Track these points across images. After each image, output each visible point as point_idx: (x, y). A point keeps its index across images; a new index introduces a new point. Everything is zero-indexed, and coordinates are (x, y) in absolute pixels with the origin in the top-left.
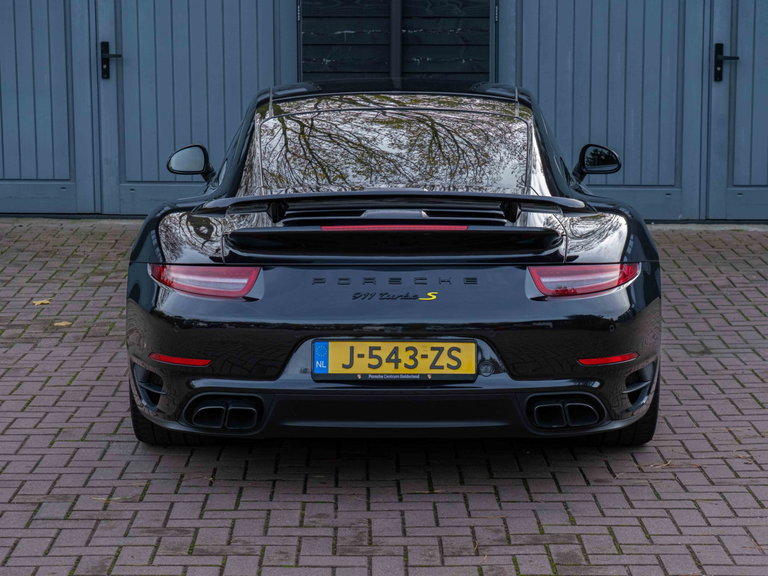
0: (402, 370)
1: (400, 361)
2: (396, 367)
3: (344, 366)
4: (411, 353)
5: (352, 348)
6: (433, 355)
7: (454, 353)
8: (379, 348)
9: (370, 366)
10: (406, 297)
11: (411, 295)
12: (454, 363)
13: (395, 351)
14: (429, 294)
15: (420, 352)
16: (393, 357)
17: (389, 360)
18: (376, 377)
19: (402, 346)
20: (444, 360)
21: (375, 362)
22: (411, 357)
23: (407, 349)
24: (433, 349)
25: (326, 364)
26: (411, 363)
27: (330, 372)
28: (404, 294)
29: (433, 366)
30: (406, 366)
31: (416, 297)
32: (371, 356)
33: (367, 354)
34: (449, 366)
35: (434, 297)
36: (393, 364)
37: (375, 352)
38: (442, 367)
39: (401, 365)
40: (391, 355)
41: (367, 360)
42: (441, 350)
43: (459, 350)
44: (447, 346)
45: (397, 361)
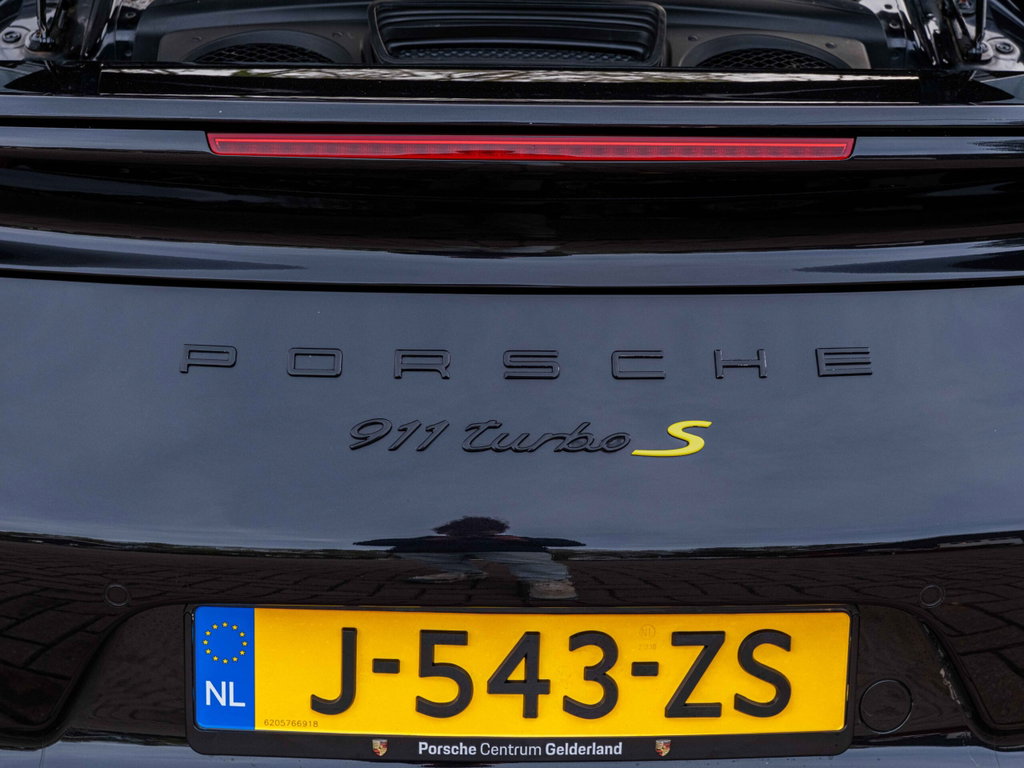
0: (553, 722)
1: (545, 687)
2: (531, 711)
3: (319, 705)
4: (593, 655)
5: (349, 637)
6: (677, 663)
7: (765, 655)
8: (459, 638)
9: (425, 707)
10: (577, 443)
11: (599, 433)
12: (763, 693)
13: (528, 648)
14: (676, 430)
15: (629, 654)
16: (518, 674)
17: (500, 684)
18: (447, 750)
19: (554, 630)
20: (725, 681)
21: (444, 691)
22: (593, 674)
23: (577, 641)
24: (680, 639)
25: (246, 691)
26: (592, 694)
27: (259, 726)
28: (568, 427)
29: (678, 707)
30: (571, 707)
31: (617, 443)
32: (429, 668)
33: (410, 658)
34: (743, 705)
35: (696, 444)
36: (517, 702)
37: (443, 654)
38: (713, 710)
39: (551, 705)
40: (509, 665)
41: (410, 684)
42: (712, 642)
43: (783, 641)
44: (736, 627)
45: (533, 690)
